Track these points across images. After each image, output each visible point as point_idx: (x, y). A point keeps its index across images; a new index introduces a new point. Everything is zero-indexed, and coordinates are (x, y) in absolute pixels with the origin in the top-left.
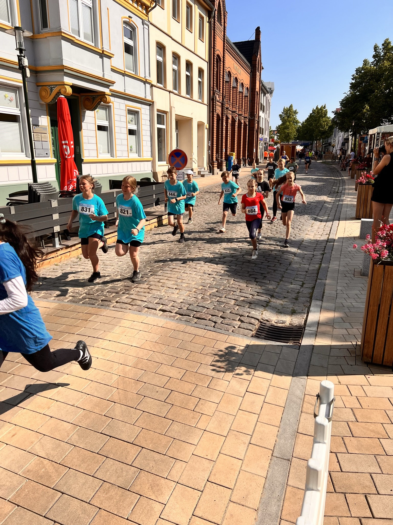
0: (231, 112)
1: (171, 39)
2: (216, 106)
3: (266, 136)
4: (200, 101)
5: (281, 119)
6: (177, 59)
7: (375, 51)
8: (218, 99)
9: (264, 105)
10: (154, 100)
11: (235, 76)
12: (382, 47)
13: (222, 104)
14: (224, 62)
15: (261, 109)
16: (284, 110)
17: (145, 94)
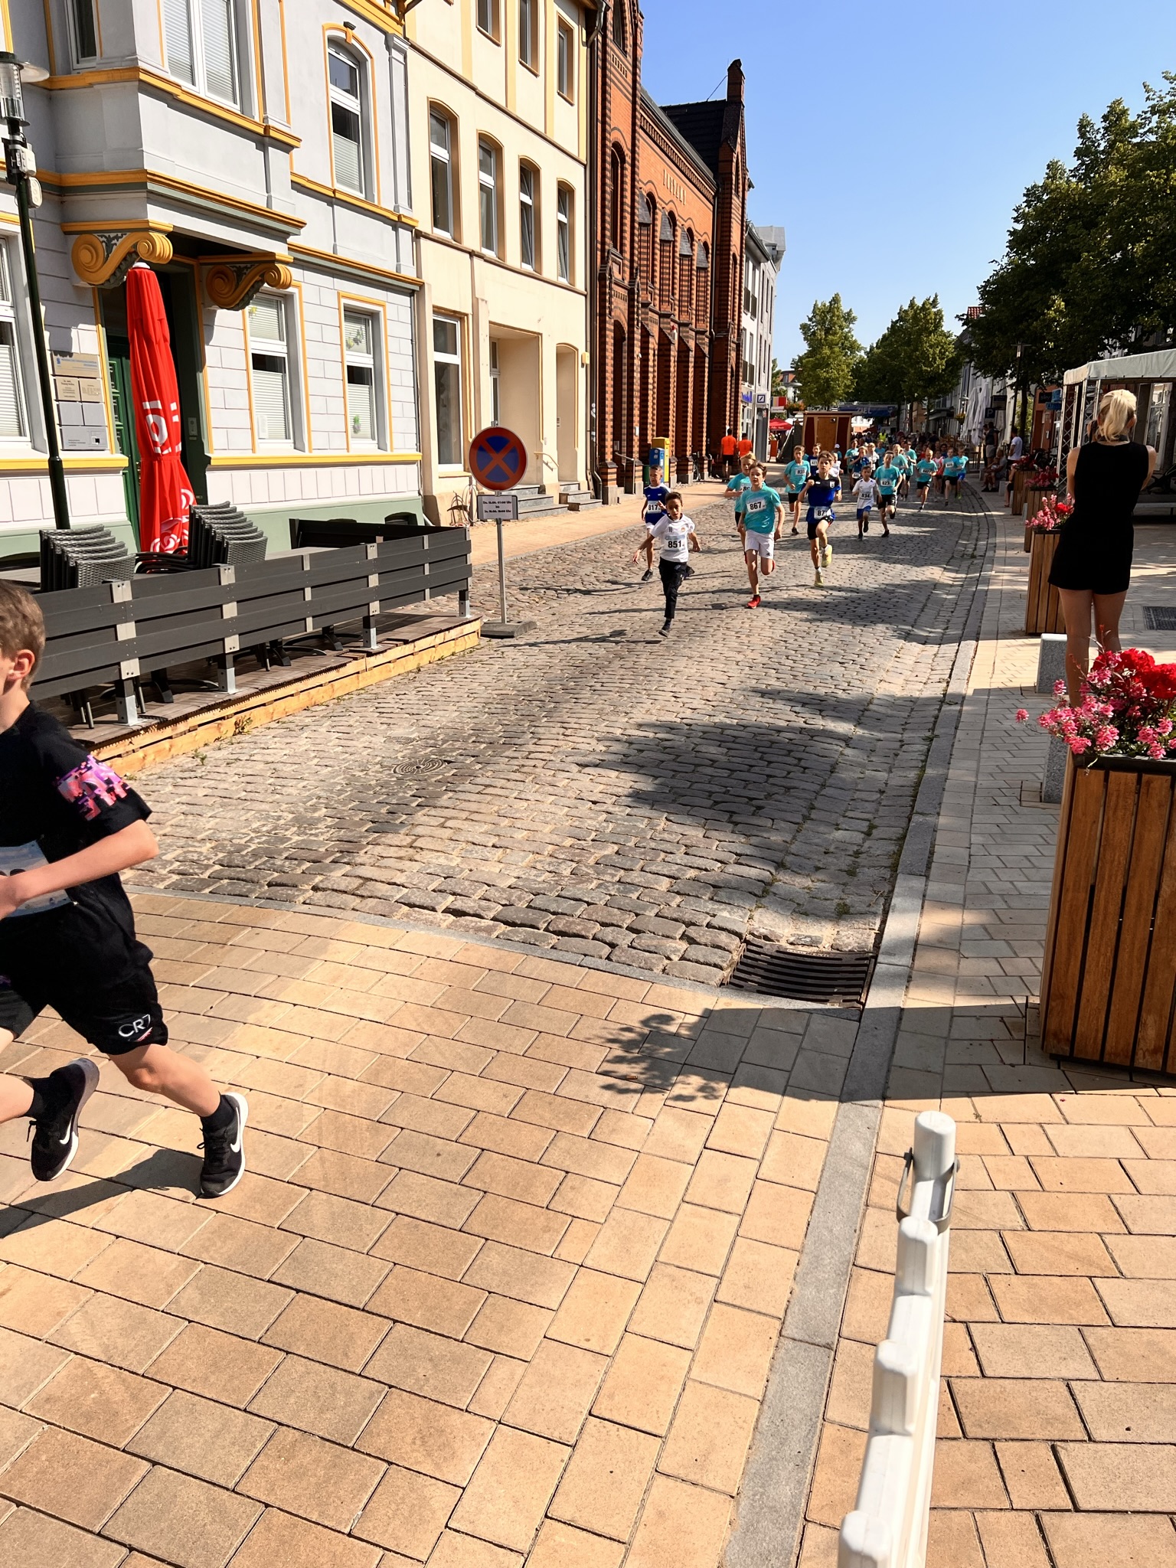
0: (656, 317)
1: (473, 93)
2: (611, 296)
3: (762, 388)
4: (564, 281)
5: (805, 339)
6: (493, 155)
7: (1082, 135)
8: (617, 275)
9: (756, 296)
10: (424, 279)
11: (668, 208)
12: (1103, 124)
13: (631, 292)
14: (633, 166)
15: (747, 308)
16: (814, 312)
17: (398, 260)
